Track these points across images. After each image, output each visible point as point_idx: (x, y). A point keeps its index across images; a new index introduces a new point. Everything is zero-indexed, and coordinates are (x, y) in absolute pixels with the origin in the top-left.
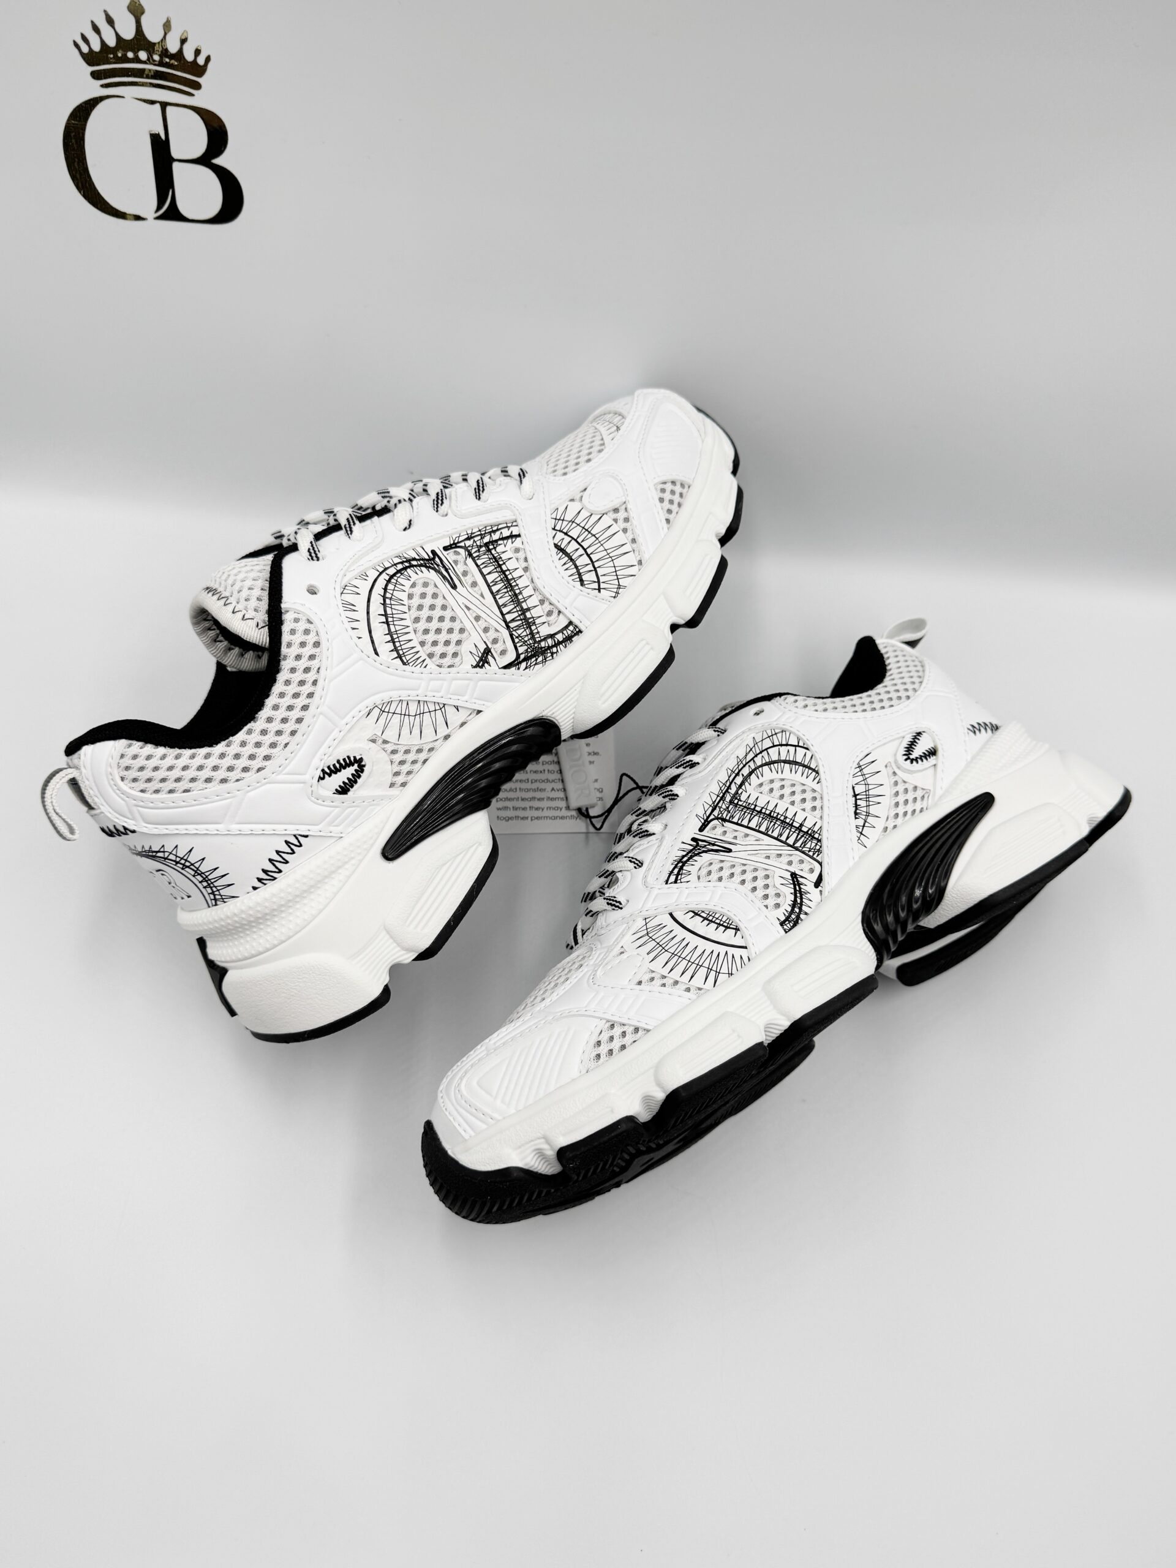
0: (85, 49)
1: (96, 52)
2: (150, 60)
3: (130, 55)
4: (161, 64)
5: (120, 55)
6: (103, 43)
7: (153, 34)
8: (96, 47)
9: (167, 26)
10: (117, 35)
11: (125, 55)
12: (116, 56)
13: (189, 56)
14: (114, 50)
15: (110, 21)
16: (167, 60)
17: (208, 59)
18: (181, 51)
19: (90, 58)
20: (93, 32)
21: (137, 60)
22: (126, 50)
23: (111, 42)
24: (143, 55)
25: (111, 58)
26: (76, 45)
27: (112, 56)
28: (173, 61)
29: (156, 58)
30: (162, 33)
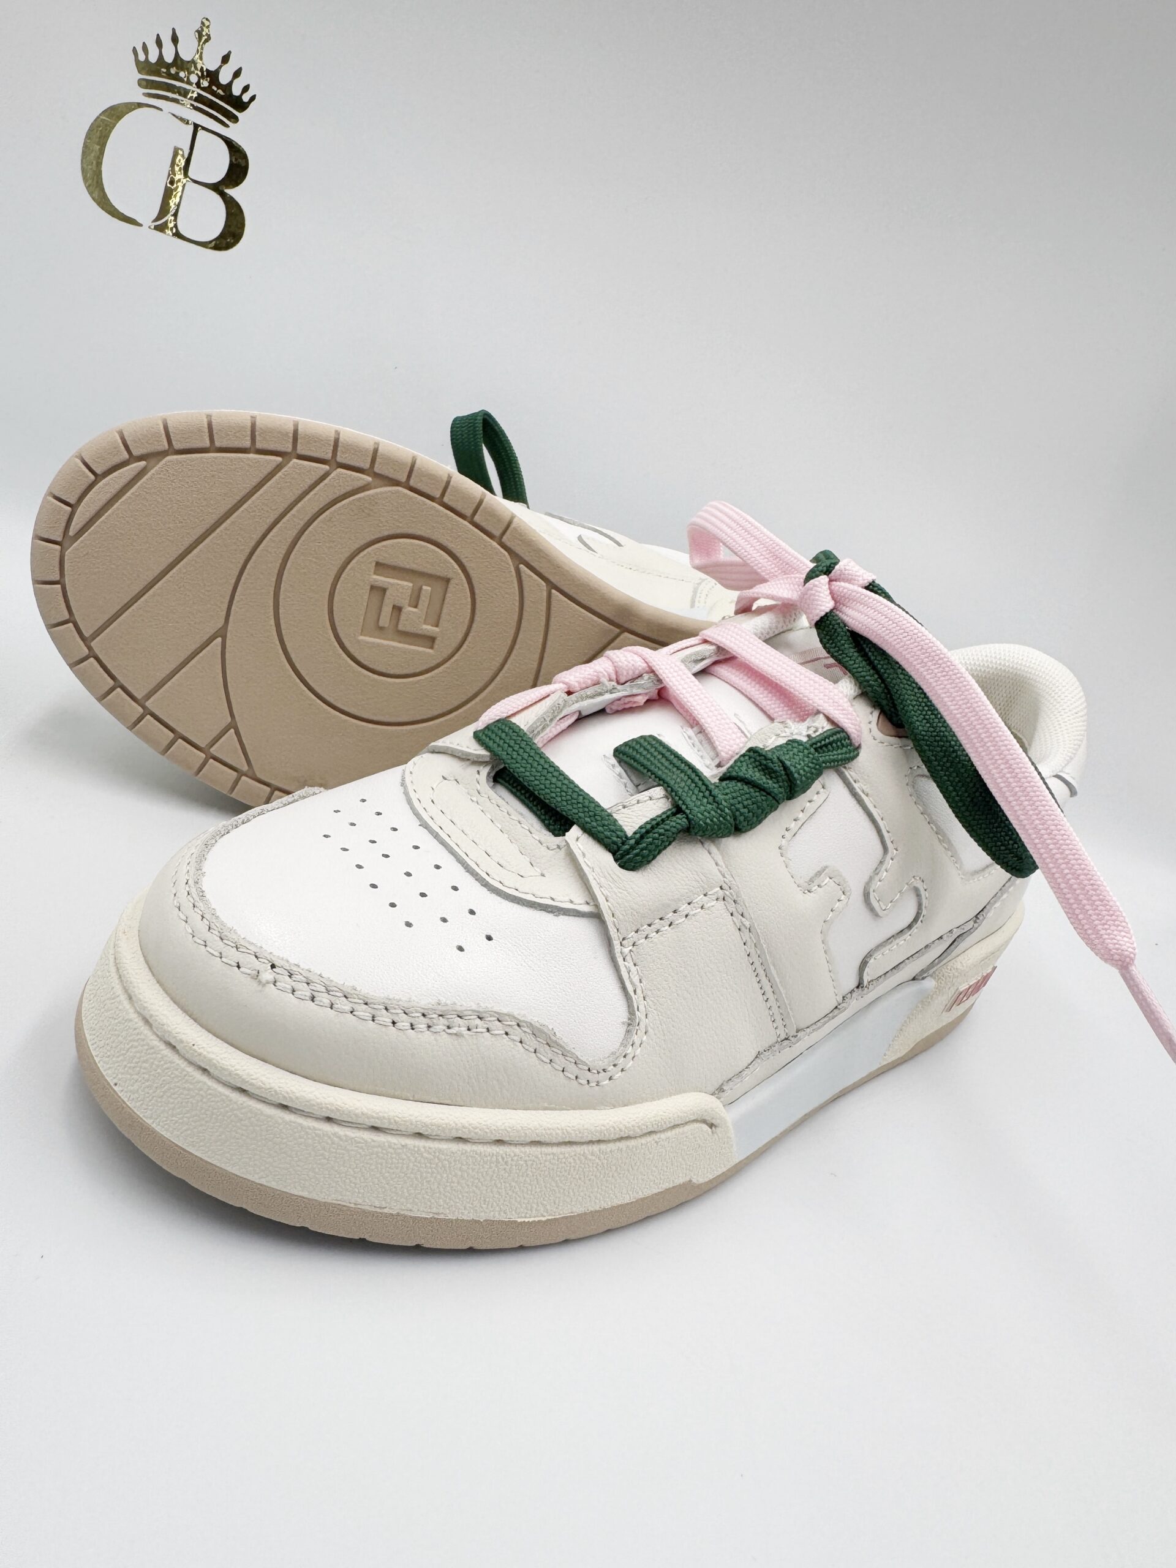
0: (142, 57)
1: (152, 64)
3: (182, 74)
4: (210, 91)
5: (171, 71)
6: (161, 56)
7: (210, 64)
8: (153, 58)
9: (226, 59)
10: (177, 54)
11: (177, 73)
12: (168, 72)
13: (236, 91)
14: (168, 66)
15: (175, 39)
16: (214, 88)
17: (253, 98)
18: (230, 84)
19: (144, 67)
20: (155, 45)
21: (186, 80)
22: (179, 69)
23: (169, 58)
24: (193, 78)
25: (164, 72)
26: (135, 50)
27: (164, 70)
28: (220, 92)
29: (205, 84)
30: (219, 64)
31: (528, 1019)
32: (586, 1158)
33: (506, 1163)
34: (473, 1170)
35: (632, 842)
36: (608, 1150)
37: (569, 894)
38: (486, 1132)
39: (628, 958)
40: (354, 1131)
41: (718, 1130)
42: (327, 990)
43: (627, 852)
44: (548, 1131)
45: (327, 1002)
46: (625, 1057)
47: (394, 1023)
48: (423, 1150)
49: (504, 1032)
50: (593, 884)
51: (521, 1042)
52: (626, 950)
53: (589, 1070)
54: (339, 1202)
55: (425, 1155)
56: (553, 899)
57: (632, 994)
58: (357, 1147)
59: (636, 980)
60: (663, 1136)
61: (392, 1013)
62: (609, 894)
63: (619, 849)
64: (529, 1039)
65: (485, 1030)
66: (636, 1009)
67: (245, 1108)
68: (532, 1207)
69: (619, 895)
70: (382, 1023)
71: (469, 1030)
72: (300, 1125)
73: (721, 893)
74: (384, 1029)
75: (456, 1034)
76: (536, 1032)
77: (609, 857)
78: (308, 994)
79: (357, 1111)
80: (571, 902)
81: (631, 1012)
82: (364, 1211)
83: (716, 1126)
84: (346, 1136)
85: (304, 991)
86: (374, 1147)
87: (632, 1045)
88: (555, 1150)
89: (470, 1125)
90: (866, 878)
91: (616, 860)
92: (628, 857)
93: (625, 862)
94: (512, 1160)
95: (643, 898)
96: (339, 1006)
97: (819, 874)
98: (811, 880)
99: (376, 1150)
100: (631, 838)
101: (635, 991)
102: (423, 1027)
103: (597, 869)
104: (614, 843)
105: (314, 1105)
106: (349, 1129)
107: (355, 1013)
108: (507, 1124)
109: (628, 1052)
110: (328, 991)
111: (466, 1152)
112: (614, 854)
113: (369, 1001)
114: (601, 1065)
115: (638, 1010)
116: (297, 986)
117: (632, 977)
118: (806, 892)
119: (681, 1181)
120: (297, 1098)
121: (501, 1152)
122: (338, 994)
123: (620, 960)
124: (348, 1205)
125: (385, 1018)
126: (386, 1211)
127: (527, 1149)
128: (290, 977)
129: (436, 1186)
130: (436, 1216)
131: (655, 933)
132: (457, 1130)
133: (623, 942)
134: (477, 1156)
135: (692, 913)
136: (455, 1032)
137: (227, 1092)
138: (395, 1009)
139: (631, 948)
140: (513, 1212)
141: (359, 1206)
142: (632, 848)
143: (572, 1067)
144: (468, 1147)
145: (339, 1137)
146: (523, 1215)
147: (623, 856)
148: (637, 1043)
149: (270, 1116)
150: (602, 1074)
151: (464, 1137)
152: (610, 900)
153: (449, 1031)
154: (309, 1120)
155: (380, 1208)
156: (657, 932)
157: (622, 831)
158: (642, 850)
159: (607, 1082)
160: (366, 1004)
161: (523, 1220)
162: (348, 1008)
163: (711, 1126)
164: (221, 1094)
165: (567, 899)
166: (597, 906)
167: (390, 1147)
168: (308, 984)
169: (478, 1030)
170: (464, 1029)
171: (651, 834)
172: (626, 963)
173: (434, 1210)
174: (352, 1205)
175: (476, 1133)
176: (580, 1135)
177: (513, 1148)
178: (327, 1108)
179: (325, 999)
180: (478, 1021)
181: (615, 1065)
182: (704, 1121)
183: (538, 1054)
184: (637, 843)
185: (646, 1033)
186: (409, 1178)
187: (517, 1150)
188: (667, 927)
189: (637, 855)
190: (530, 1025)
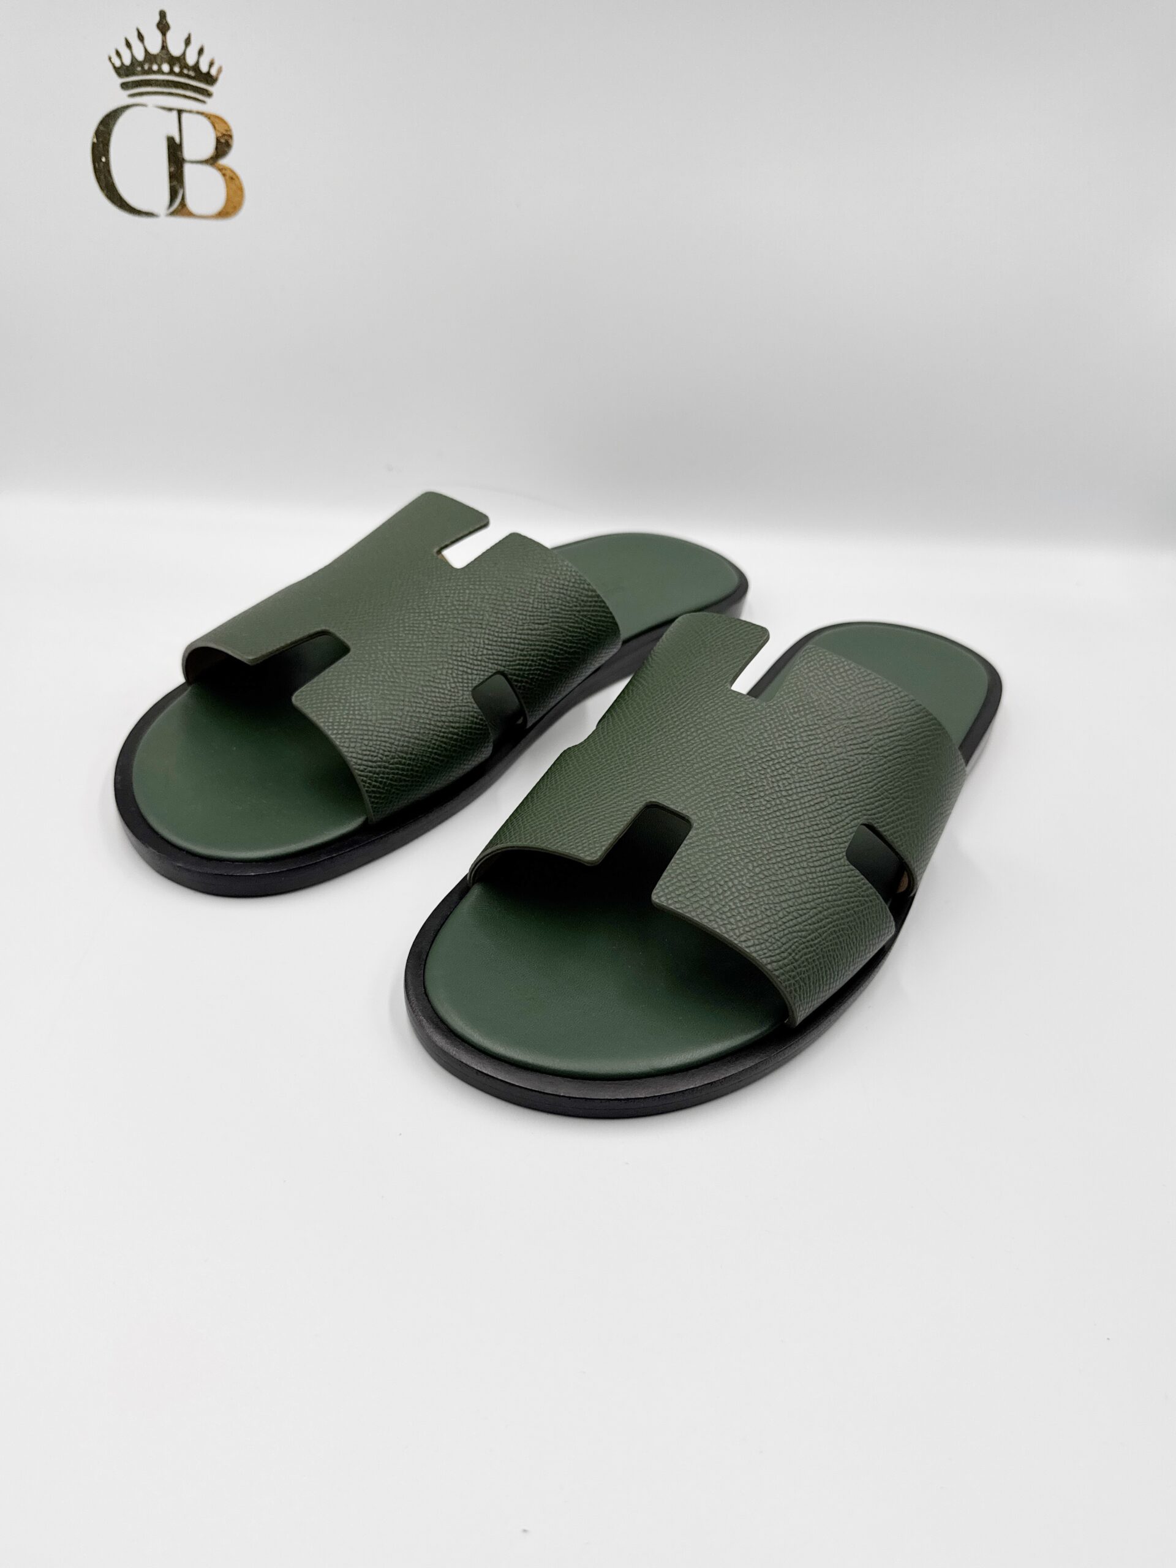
0: (118, 64)
1: (127, 67)
2: (172, 72)
3: (155, 67)
4: (181, 74)
5: (146, 67)
6: (133, 57)
7: (176, 50)
8: (127, 61)
9: (188, 42)
10: (146, 51)
11: (151, 68)
12: (143, 67)
13: (204, 68)
14: (141, 64)
15: (141, 37)
16: (185, 71)
17: (220, 70)
18: (198, 63)
19: (121, 71)
20: (126, 48)
21: (160, 71)
22: (151, 64)
23: (140, 56)
24: (166, 68)
25: (138, 71)
27: (139, 69)
28: (192, 73)
29: (177, 69)
30: (183, 48)
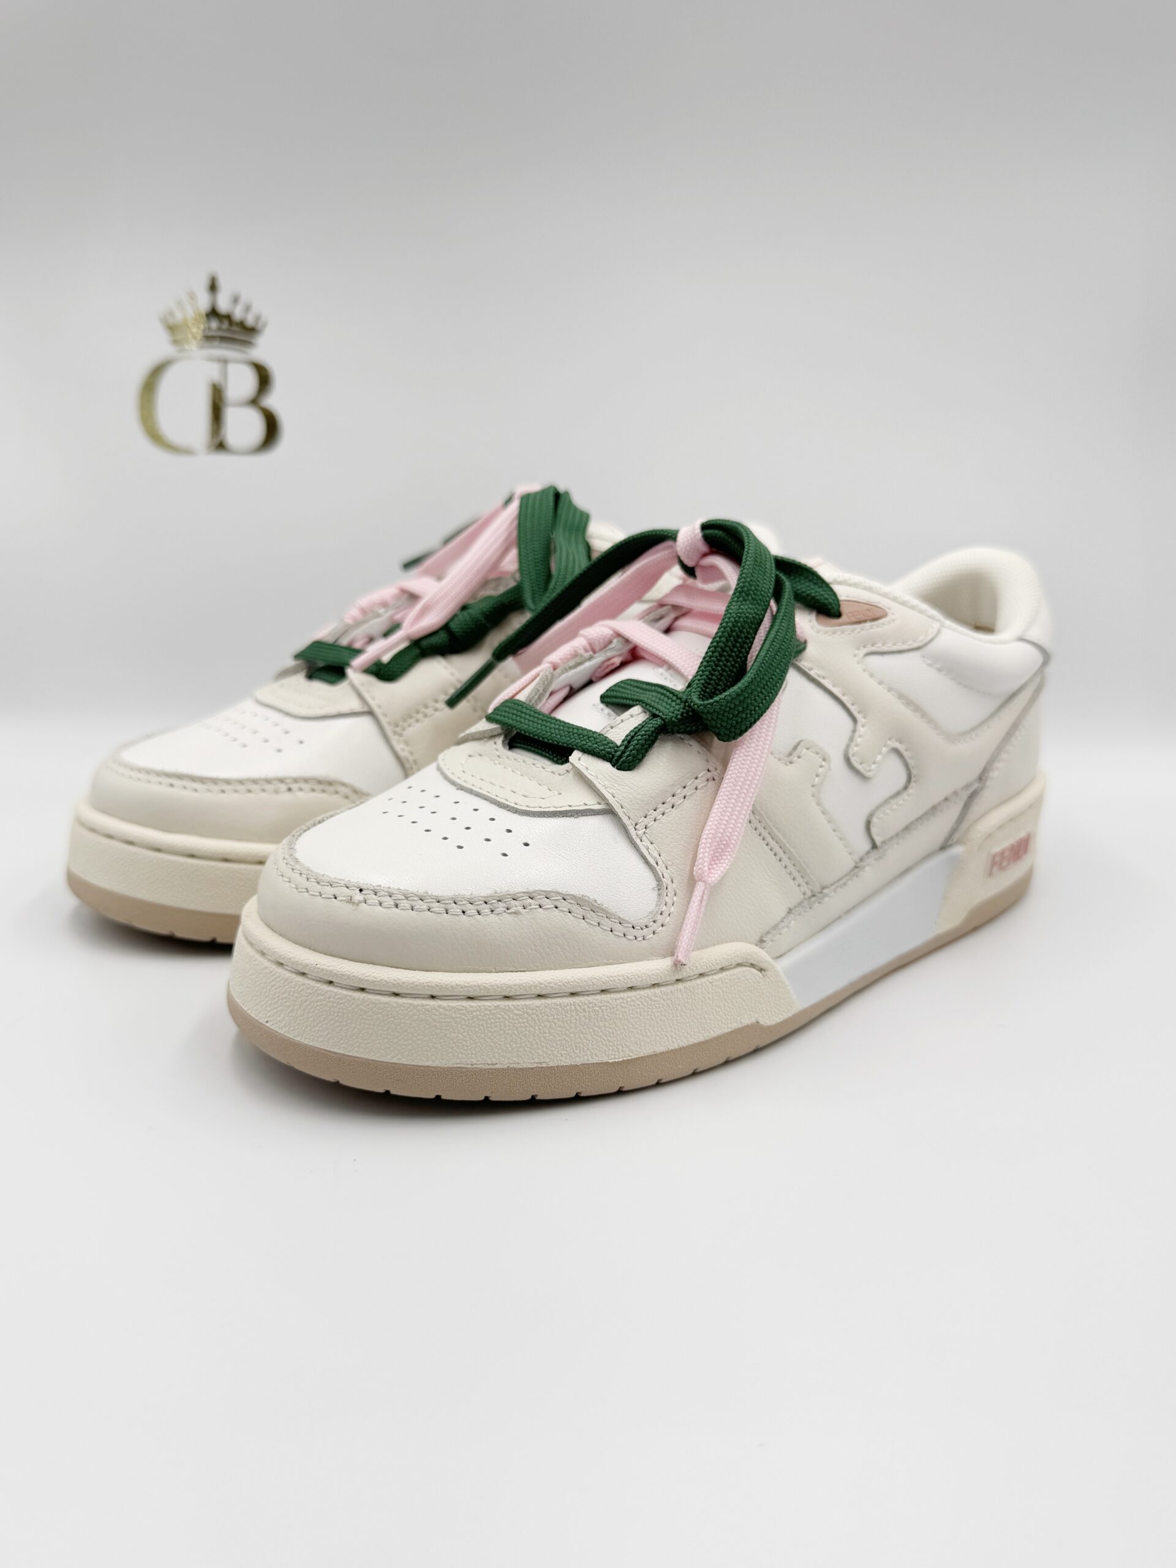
31: (572, 893)
32: (651, 1000)
33: (584, 1010)
34: (558, 1019)
35: (623, 748)
36: (669, 991)
37: (581, 799)
38: (560, 986)
39: (644, 838)
40: (454, 1001)
41: (769, 973)
42: (405, 897)
43: (620, 757)
44: (611, 979)
45: (408, 906)
46: (661, 914)
47: (464, 912)
48: (513, 1008)
49: (553, 906)
50: (599, 786)
51: (570, 912)
52: (640, 832)
53: (633, 927)
54: (459, 1066)
55: (516, 1012)
56: (570, 806)
57: (655, 865)
58: (460, 1014)
59: (656, 854)
60: (716, 977)
61: (460, 905)
62: (614, 792)
63: (613, 756)
64: (575, 908)
65: (538, 907)
66: (661, 877)
67: (367, 1001)
68: (618, 1049)
69: (622, 790)
70: (454, 913)
71: (524, 908)
72: (411, 1004)
73: (709, 775)
74: (457, 918)
75: (515, 913)
76: (580, 901)
77: (607, 766)
78: (392, 903)
79: (452, 984)
80: (586, 805)
81: (658, 879)
82: (481, 1070)
83: (764, 971)
84: (449, 1006)
85: (389, 902)
86: (472, 1012)
87: (666, 905)
88: (622, 995)
89: (545, 981)
90: (843, 747)
91: (613, 766)
92: (622, 760)
93: (621, 765)
94: (588, 1007)
95: (643, 789)
96: (418, 907)
97: (795, 748)
98: (790, 754)
99: (475, 1013)
100: (621, 746)
101: (657, 863)
102: (488, 911)
103: (600, 776)
104: (609, 753)
105: (418, 986)
106: (450, 1001)
107: (431, 910)
108: (575, 977)
109: (663, 910)
110: (407, 898)
111: (548, 1004)
112: (611, 762)
113: (440, 899)
114: (644, 922)
115: (663, 877)
116: (382, 899)
117: (651, 852)
118: (788, 763)
119: (747, 1021)
120: (404, 983)
121: (577, 1001)
122: (415, 898)
123: (638, 841)
124: (466, 1066)
125: (457, 909)
126: (498, 1066)
127: (599, 997)
128: (375, 895)
129: (532, 1039)
130: (539, 1065)
131: (661, 816)
132: (536, 987)
133: (636, 827)
134: (558, 1007)
135: (688, 794)
136: (513, 911)
137: (351, 993)
138: (462, 901)
139: (644, 830)
140: (603, 1055)
141: (475, 1066)
142: (623, 752)
143: (617, 927)
144: (549, 1001)
145: (444, 1008)
146: (613, 1057)
147: (617, 761)
148: (670, 902)
149: (386, 1003)
150: (646, 930)
151: (544, 993)
152: (615, 795)
153: (509, 911)
154: (418, 1000)
155: (492, 1064)
156: (663, 814)
157: (612, 742)
158: (631, 751)
159: (652, 935)
160: (438, 902)
161: (613, 1061)
162: (425, 907)
163: (761, 970)
164: (347, 996)
165: (582, 803)
166: (608, 804)
167: (486, 1010)
168: (390, 896)
169: (532, 907)
170: (520, 908)
171: (635, 738)
172: (643, 843)
173: (537, 1060)
174: (470, 1066)
175: (552, 987)
176: (640, 979)
177: (586, 997)
178: (428, 986)
179: (405, 904)
180: (530, 901)
181: (654, 922)
182: (752, 965)
183: (587, 920)
184: (626, 747)
185: (675, 895)
186: (508, 1034)
187: (590, 998)
188: (671, 809)
189: (628, 756)
190: (574, 897)
